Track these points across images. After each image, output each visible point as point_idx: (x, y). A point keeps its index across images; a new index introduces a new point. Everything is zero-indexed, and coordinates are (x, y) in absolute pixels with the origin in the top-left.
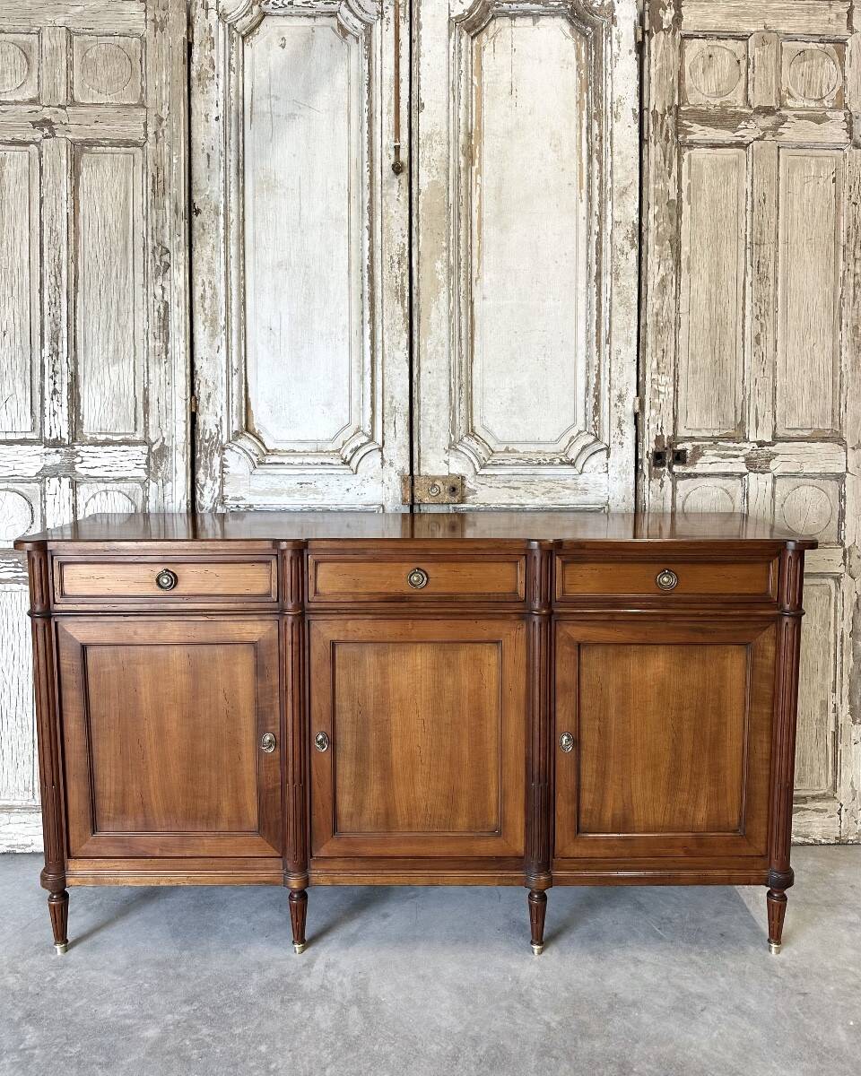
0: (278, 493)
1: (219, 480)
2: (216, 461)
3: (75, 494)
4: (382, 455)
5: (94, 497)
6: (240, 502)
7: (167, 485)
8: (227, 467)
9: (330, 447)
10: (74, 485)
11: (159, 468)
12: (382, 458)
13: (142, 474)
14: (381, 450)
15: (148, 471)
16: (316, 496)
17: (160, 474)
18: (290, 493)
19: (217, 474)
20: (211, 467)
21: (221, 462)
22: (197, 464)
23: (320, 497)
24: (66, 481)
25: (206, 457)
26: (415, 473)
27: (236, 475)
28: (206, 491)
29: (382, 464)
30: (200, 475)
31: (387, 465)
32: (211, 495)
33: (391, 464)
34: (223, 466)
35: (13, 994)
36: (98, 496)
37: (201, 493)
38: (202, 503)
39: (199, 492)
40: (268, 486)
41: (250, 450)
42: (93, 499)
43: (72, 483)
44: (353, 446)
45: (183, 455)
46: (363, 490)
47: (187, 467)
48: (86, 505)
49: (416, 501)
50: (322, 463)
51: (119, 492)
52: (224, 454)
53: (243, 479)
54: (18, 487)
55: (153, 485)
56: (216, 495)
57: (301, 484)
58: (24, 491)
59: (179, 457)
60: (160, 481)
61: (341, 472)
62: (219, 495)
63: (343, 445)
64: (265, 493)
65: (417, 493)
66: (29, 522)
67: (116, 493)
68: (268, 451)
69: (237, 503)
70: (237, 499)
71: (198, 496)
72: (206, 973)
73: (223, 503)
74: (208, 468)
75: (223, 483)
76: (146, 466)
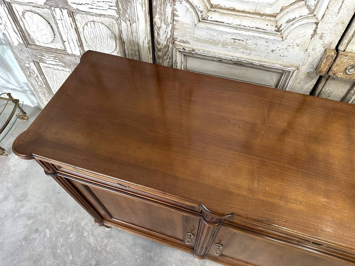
0: (215, 43)
1: (171, 25)
2: (169, 10)
3: (74, 21)
4: (316, 28)
5: (86, 24)
6: (186, 45)
7: (133, 25)
8: (177, 16)
9: (268, 11)
10: (71, 14)
11: (126, 11)
12: (315, 31)
13: (113, 13)
14: (317, 24)
15: (118, 12)
16: (245, 51)
17: (127, 16)
18: (225, 45)
19: (169, 20)
20: (165, 14)
21: (173, 11)
22: (154, 10)
23: (248, 51)
24: (65, 12)
25: (161, 6)
26: (341, 48)
27: (184, 23)
28: (161, 33)
29: (313, 36)
30: (157, 19)
31: (317, 37)
32: (165, 36)
33: (321, 38)
34: (174, 15)
35: (92, 249)
36: (89, 24)
37: (158, 33)
38: (159, 40)
39: (156, 32)
40: (208, 37)
41: (197, 7)
42: (86, 26)
43: (70, 13)
44: (291, 16)
45: (142, 6)
46: (285, 54)
47: (145, 16)
48: (83, 28)
49: (331, 73)
50: (257, 28)
51: (102, 23)
52: (175, 5)
53: (189, 28)
54: (37, 10)
55: (123, 24)
56: (168, 37)
57: (235, 39)
58: (42, 14)
59: (139, 7)
60: (128, 22)
61: (272, 37)
62: (170, 36)
63: (282, 10)
64: (205, 41)
65: (334, 69)
66: (53, 35)
67: (100, 24)
68: (212, 6)
69: (183, 44)
70: (184, 42)
71: (156, 34)
72: (161, 260)
73: (173, 43)
74: (163, 14)
75: (173, 28)
76: (116, 8)
